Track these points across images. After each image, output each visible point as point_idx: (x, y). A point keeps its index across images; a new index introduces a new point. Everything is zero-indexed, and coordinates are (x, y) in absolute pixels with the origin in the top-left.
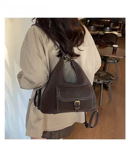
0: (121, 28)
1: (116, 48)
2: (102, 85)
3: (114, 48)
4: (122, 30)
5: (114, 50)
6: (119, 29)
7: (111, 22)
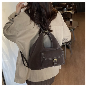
0: (74, 8)
1: (72, 21)
2: (65, 46)
3: (70, 21)
4: (74, 9)
5: (70, 23)
6: (73, 9)
7: (67, 5)
